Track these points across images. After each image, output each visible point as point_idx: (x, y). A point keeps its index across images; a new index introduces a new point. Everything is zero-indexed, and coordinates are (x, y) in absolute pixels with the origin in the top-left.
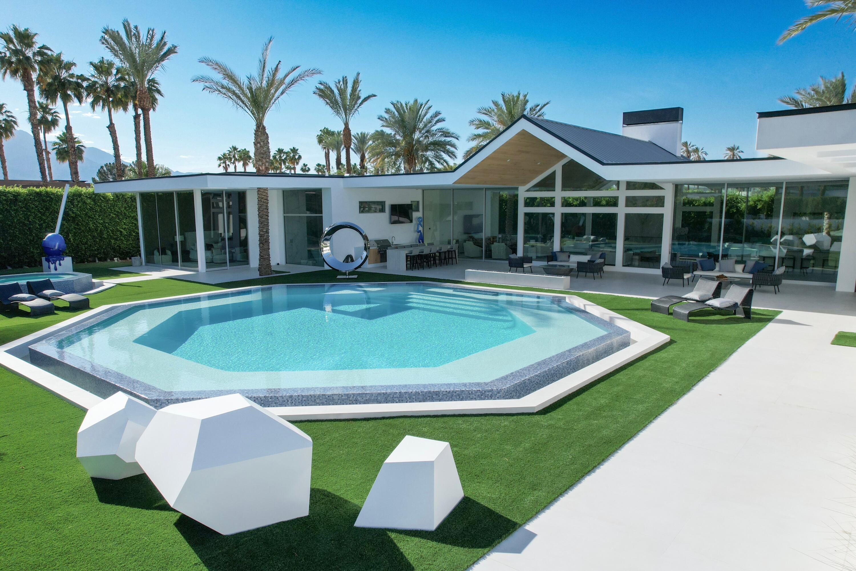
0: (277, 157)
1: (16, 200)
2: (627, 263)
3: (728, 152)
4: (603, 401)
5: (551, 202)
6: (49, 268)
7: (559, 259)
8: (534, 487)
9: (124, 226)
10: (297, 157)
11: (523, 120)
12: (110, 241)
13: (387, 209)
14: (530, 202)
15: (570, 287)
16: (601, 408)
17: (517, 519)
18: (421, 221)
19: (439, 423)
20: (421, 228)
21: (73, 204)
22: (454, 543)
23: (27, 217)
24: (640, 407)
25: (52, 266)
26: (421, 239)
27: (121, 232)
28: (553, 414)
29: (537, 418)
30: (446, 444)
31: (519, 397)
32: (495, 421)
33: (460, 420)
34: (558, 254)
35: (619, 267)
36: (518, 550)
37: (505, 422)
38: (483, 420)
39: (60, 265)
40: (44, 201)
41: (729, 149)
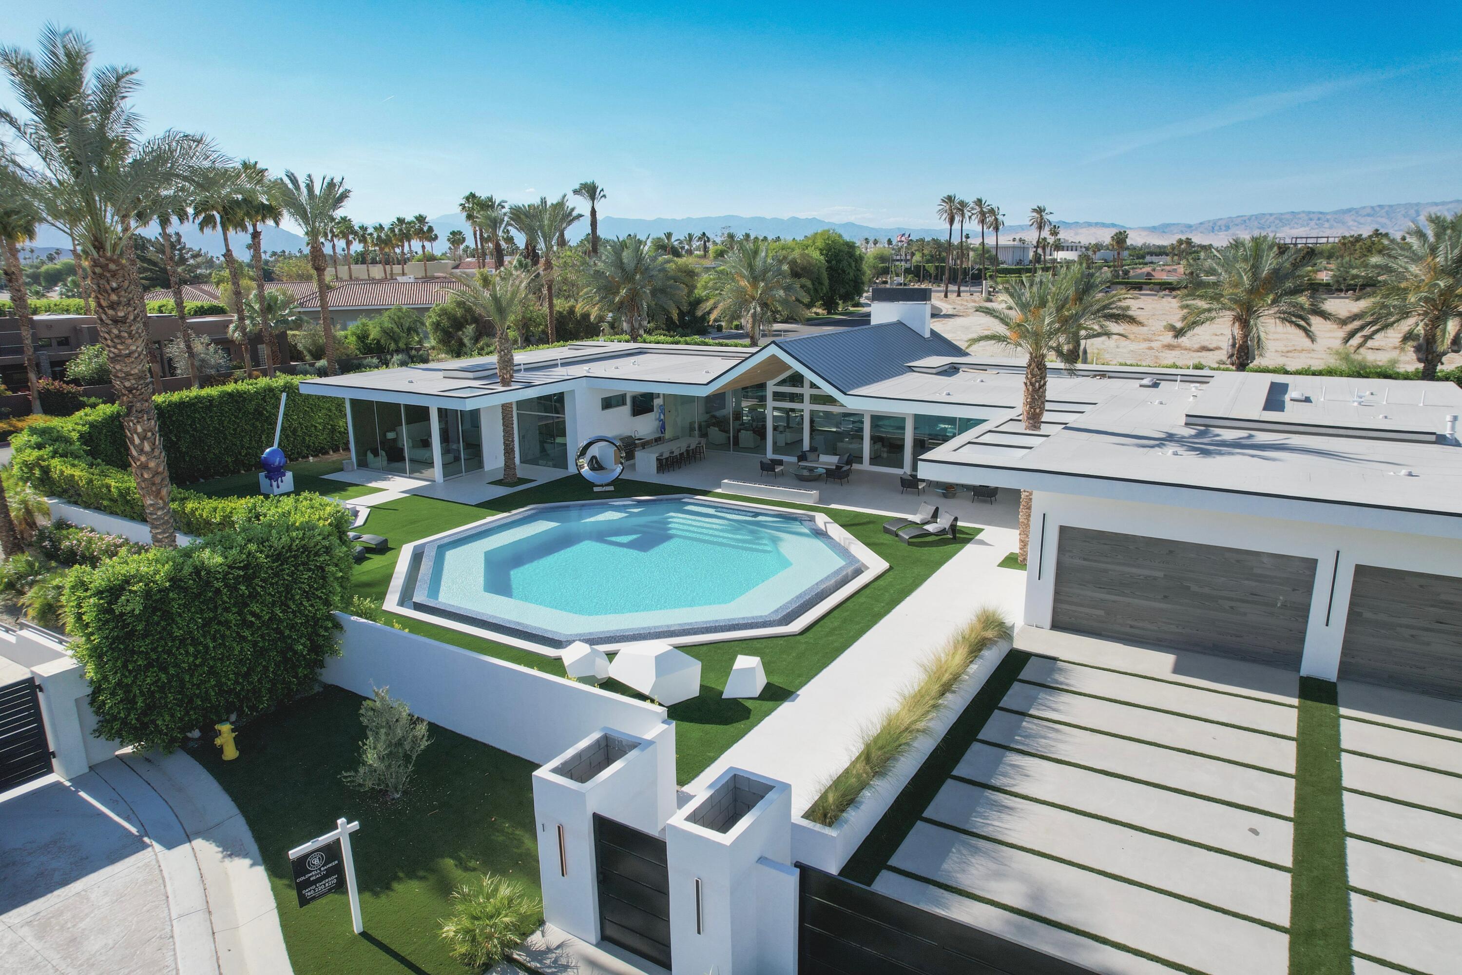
0: (397, 230)
1: (211, 405)
2: (874, 460)
3: (1035, 214)
4: (836, 624)
5: (799, 398)
6: (271, 485)
7: (809, 459)
8: (799, 676)
9: (319, 421)
10: (425, 229)
11: (773, 345)
12: (304, 438)
13: (628, 401)
14: (778, 396)
15: (820, 500)
16: (835, 629)
17: (793, 690)
18: (662, 409)
19: (744, 645)
20: (662, 417)
21: (265, 402)
22: (768, 700)
23: (221, 422)
24: (857, 627)
25: (275, 484)
26: (663, 428)
27: (316, 427)
28: (807, 634)
29: (798, 637)
30: (759, 658)
31: (787, 625)
32: (775, 641)
33: (755, 642)
34: (808, 454)
35: (866, 465)
36: (793, 701)
37: (781, 641)
38: (769, 641)
39: (282, 481)
40: (237, 402)
41: (1034, 210)
